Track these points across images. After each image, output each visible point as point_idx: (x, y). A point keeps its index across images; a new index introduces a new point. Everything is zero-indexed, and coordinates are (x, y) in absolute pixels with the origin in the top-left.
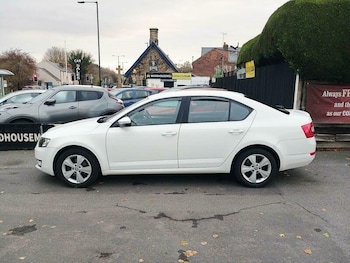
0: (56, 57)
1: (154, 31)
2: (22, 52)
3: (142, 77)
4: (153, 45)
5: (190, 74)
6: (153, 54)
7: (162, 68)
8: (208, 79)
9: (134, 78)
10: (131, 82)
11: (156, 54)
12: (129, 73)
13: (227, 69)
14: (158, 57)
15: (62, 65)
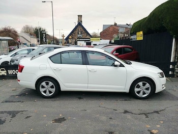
0: (27, 30)
1: (80, 16)
2: (11, 28)
3: (74, 40)
4: (80, 24)
5: (99, 38)
6: (80, 29)
7: (84, 35)
8: (109, 41)
9: (70, 41)
10: (68, 43)
11: (81, 28)
12: (67, 38)
13: (121, 36)
14: (82, 30)
15: (31, 34)
